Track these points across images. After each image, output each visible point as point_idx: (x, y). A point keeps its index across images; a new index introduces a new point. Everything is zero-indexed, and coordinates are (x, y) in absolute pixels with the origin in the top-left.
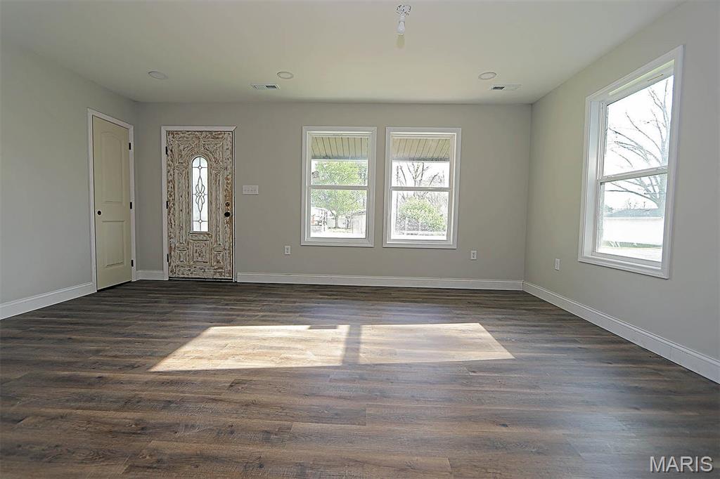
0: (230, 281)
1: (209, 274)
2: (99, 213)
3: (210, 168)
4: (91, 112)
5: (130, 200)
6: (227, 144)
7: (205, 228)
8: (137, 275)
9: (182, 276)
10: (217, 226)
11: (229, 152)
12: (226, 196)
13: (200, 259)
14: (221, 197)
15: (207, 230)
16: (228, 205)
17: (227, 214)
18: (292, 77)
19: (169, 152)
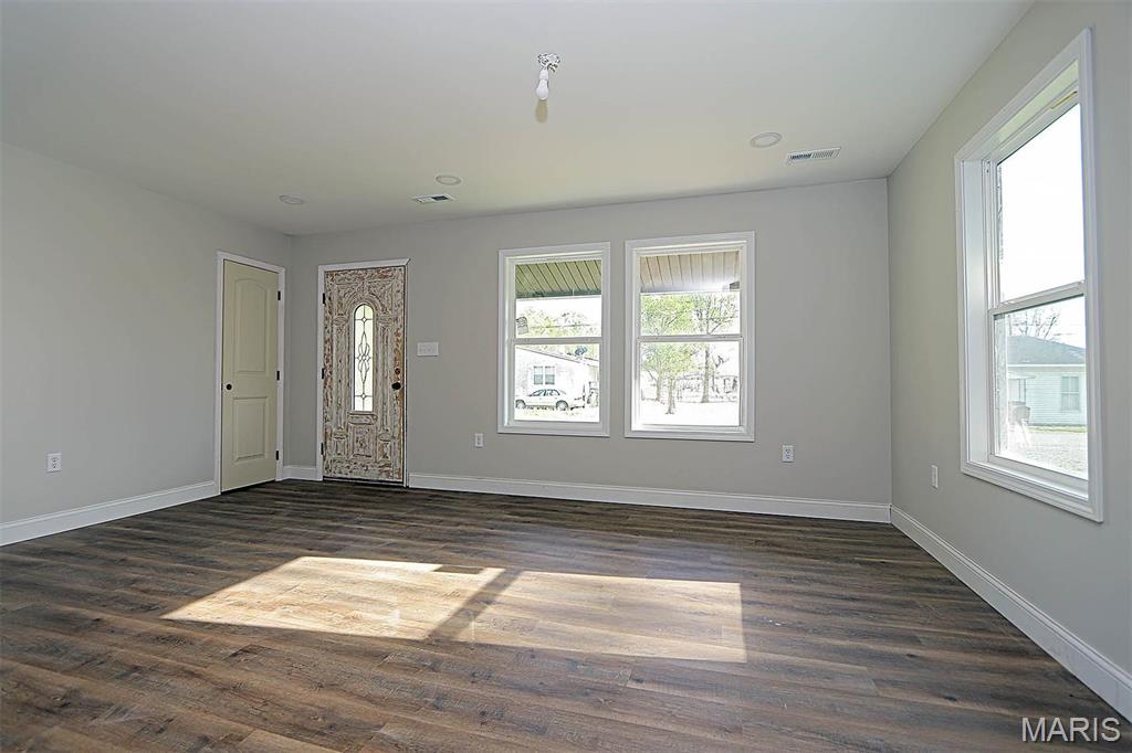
0: (399, 485)
1: (373, 475)
2: (229, 387)
3: (376, 319)
4: (222, 256)
5: (277, 367)
6: (397, 284)
7: (369, 407)
8: (283, 473)
9: (339, 475)
10: (384, 404)
11: (400, 295)
12: (395, 360)
13: (361, 450)
14: (390, 361)
15: (371, 410)
16: (397, 372)
17: (396, 386)
18: (458, 182)
19: (327, 299)
